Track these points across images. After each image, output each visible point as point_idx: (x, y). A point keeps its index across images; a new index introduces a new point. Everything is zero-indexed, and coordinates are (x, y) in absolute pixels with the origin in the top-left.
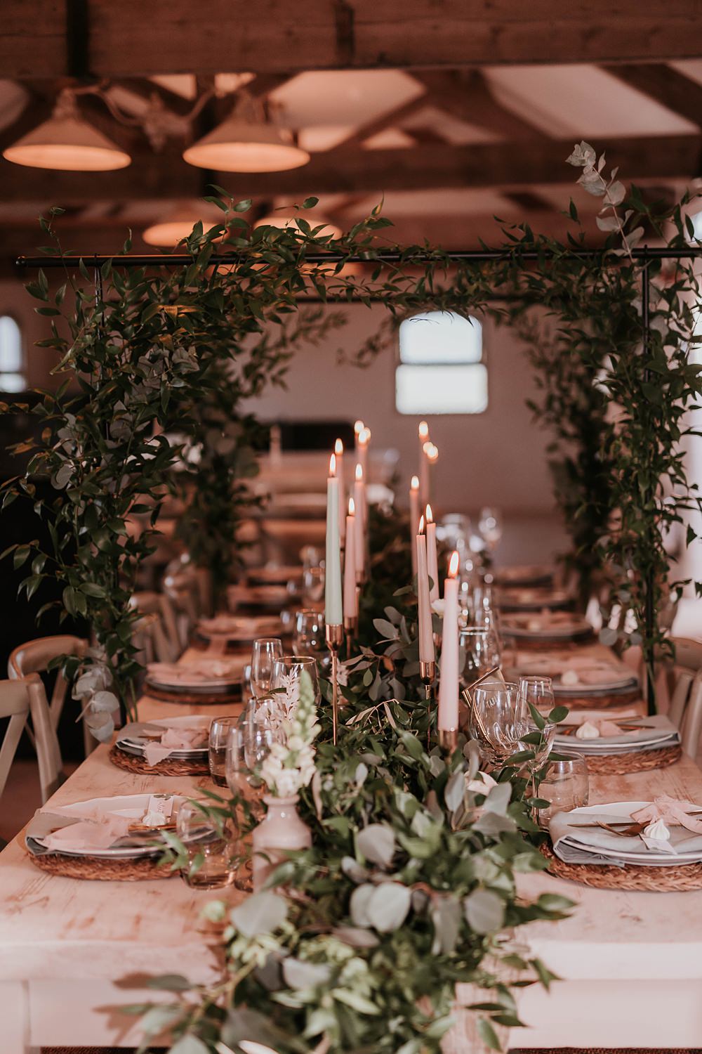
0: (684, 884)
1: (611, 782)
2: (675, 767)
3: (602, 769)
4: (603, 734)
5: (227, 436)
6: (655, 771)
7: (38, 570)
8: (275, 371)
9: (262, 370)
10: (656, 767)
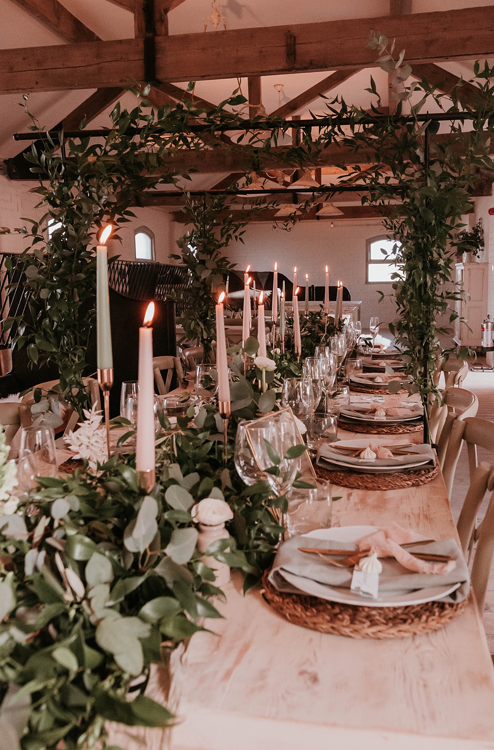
0: (379, 631)
1: (373, 496)
2: (428, 485)
3: (370, 485)
4: (379, 457)
5: (207, 269)
6: (411, 488)
7: (22, 333)
8: (237, 234)
9: (231, 232)
10: (413, 485)
